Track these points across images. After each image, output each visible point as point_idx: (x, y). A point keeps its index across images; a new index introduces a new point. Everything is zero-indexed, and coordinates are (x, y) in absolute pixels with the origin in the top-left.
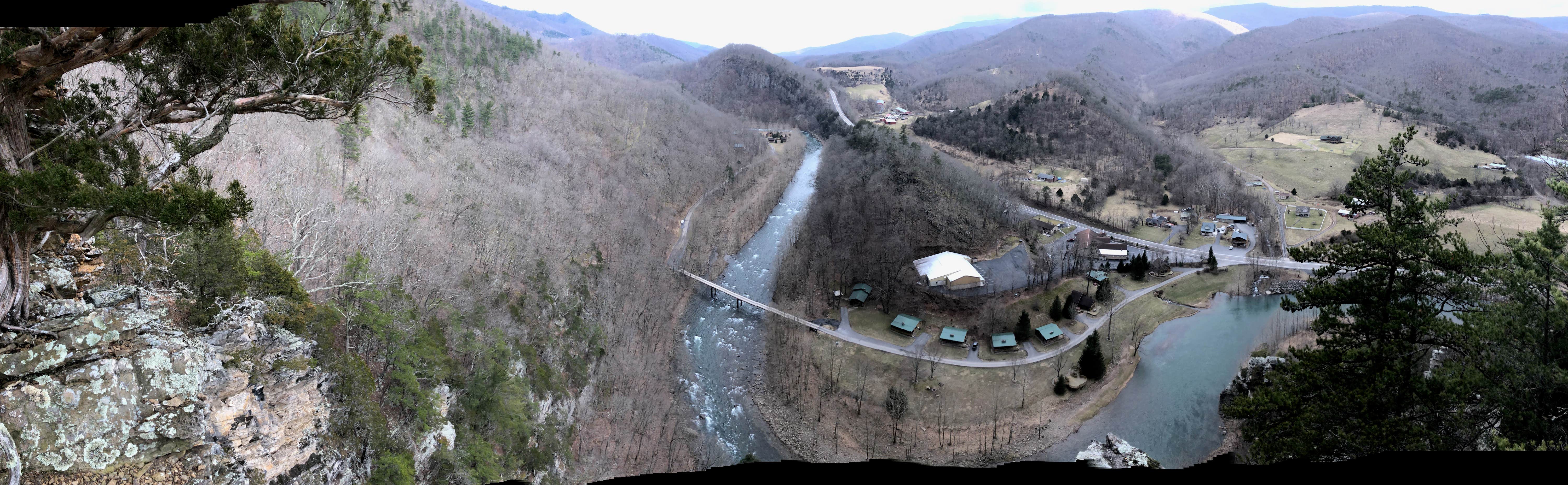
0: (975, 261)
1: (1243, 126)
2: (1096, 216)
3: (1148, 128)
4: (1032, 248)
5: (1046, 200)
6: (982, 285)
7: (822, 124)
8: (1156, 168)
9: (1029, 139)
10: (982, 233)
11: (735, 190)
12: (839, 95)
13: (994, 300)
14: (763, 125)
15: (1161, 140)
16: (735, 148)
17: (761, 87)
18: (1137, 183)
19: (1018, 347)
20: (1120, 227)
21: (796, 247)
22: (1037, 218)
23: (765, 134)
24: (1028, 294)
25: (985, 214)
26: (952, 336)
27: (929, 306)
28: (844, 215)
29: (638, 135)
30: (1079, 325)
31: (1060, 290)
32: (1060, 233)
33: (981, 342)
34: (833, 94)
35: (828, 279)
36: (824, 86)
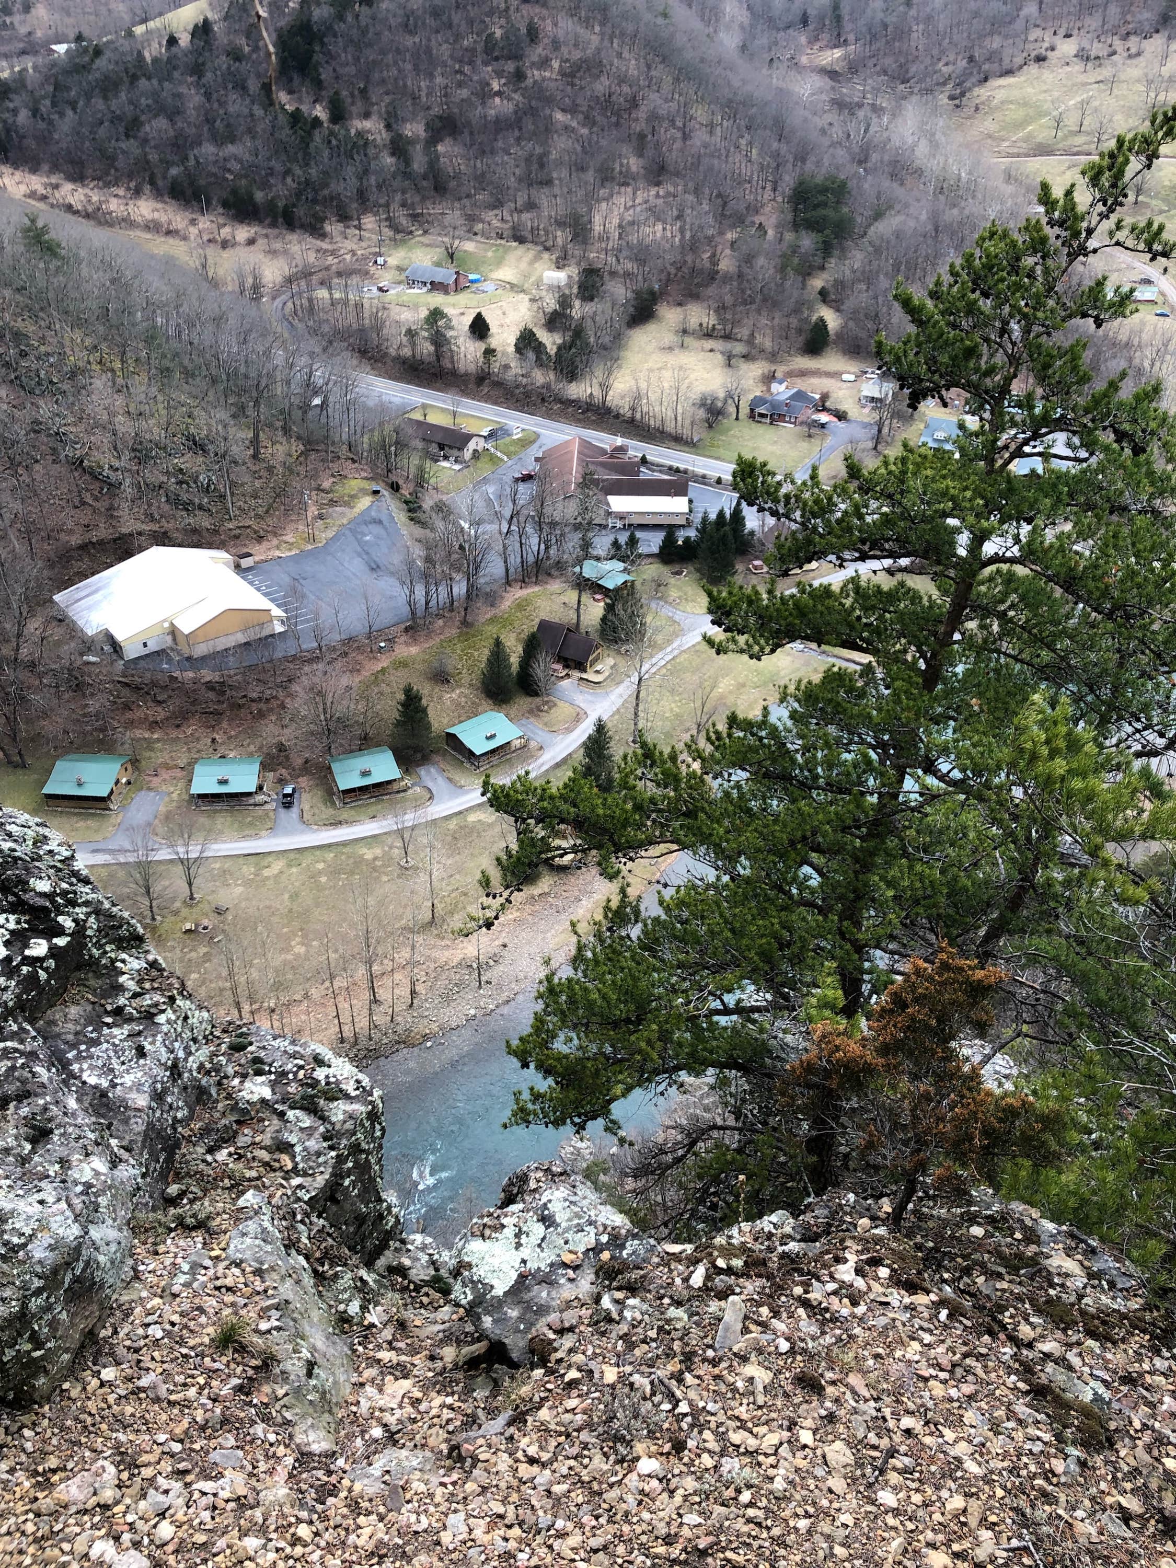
0: (246, 563)
1: (1134, 71)
2: (597, 392)
3: (777, 78)
4: (412, 508)
5: (438, 355)
6: (279, 628)
8: (796, 226)
9: (362, 143)
10: (255, 475)
13: (321, 666)
15: (820, 122)
18: (727, 278)
19: (407, 782)
20: (670, 427)
22: (417, 416)
24: (415, 641)
25: (250, 412)
26: (223, 782)
27: (139, 714)
30: (562, 711)
31: (505, 622)
32: (493, 459)
33: (304, 781)
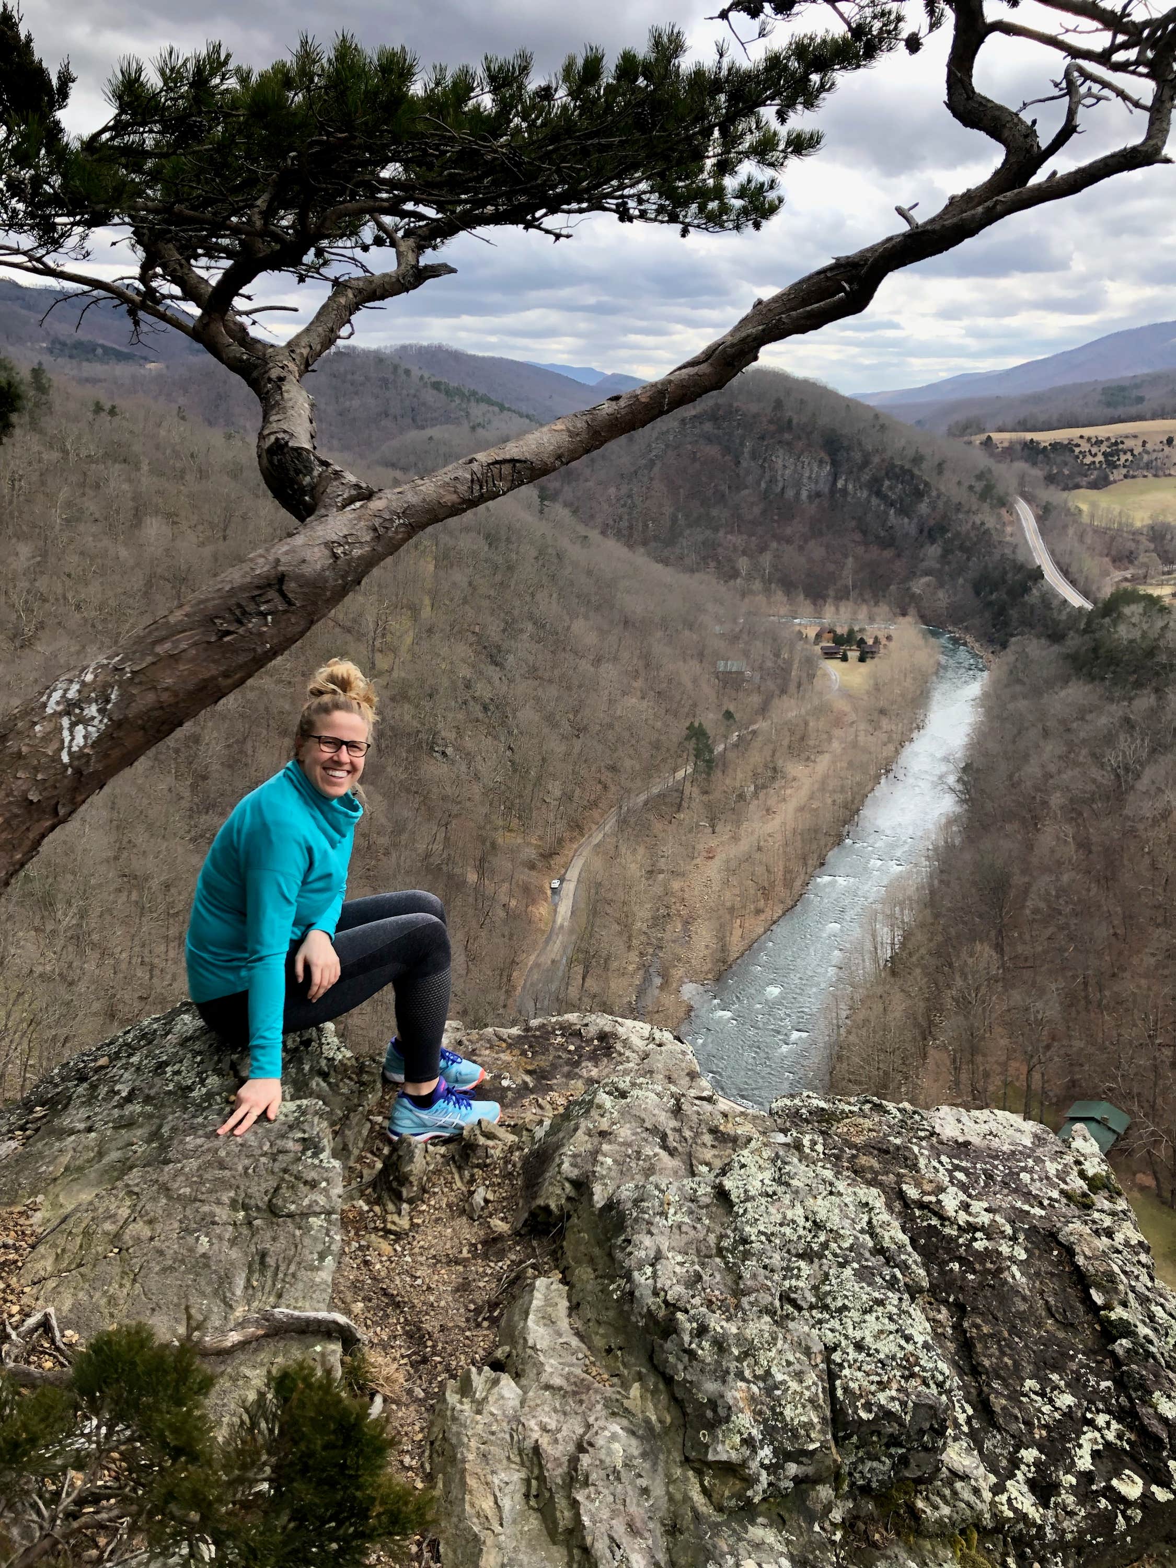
7: (990, 604)
11: (717, 795)
12: (1044, 515)
14: (806, 607)
16: (717, 675)
17: (804, 494)
21: (894, 973)
23: (812, 633)
28: (1044, 882)
29: (408, 640)
34: (1026, 513)
35: (986, 1075)
36: (1000, 489)
